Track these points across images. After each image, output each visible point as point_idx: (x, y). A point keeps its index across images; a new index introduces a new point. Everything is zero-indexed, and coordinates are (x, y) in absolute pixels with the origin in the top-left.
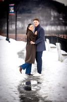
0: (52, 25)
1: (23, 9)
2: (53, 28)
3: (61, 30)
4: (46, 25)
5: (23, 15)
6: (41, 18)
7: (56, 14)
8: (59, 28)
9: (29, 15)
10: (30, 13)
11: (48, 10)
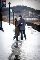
0: (29, 17)
1: (17, 11)
2: (30, 19)
3: (34, 20)
4: (27, 18)
5: (17, 13)
6: (25, 15)
7: (31, 13)
8: (32, 19)
9: (20, 13)
10: (20, 12)
11: (28, 11)
